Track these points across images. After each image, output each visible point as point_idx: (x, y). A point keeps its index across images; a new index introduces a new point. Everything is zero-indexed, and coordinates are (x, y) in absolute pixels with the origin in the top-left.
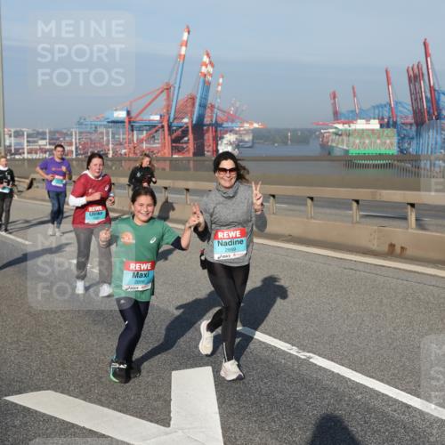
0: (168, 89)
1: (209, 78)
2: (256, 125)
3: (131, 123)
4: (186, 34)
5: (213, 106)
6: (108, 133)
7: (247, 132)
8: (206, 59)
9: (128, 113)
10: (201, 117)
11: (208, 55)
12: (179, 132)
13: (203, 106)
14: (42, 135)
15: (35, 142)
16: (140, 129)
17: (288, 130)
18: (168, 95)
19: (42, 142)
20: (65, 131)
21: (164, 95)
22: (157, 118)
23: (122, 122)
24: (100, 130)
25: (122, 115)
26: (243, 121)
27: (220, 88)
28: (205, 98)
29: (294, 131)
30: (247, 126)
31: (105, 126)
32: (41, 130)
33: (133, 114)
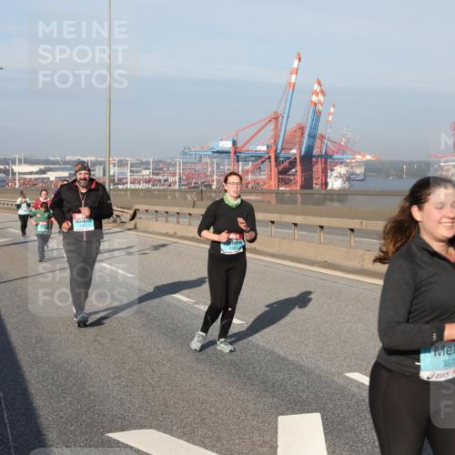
0: (276, 118)
1: (319, 107)
2: (369, 157)
3: (236, 154)
4: (296, 62)
5: (323, 137)
6: (212, 164)
7: (359, 164)
8: (316, 87)
9: (234, 143)
10: (310, 148)
11: (319, 83)
12: (287, 163)
13: (312, 136)
14: (145, 165)
15: (138, 172)
16: (246, 160)
17: (403, 163)
18: (276, 124)
19: (146, 172)
20: (168, 161)
21: (272, 125)
22: (264, 148)
23: (228, 152)
24: (204, 160)
25: (227, 145)
26: (355, 153)
27: (331, 118)
28: (315, 127)
29: (410, 164)
30: (359, 157)
31: (210, 157)
32: (145, 160)
33: (239, 145)
